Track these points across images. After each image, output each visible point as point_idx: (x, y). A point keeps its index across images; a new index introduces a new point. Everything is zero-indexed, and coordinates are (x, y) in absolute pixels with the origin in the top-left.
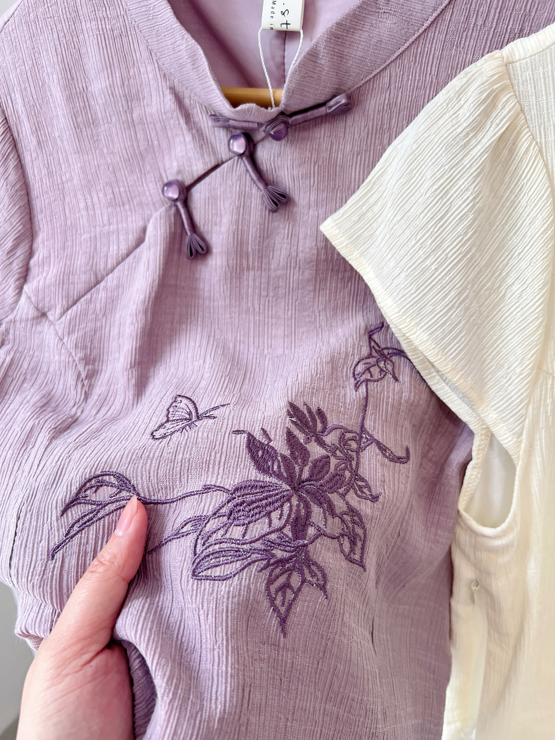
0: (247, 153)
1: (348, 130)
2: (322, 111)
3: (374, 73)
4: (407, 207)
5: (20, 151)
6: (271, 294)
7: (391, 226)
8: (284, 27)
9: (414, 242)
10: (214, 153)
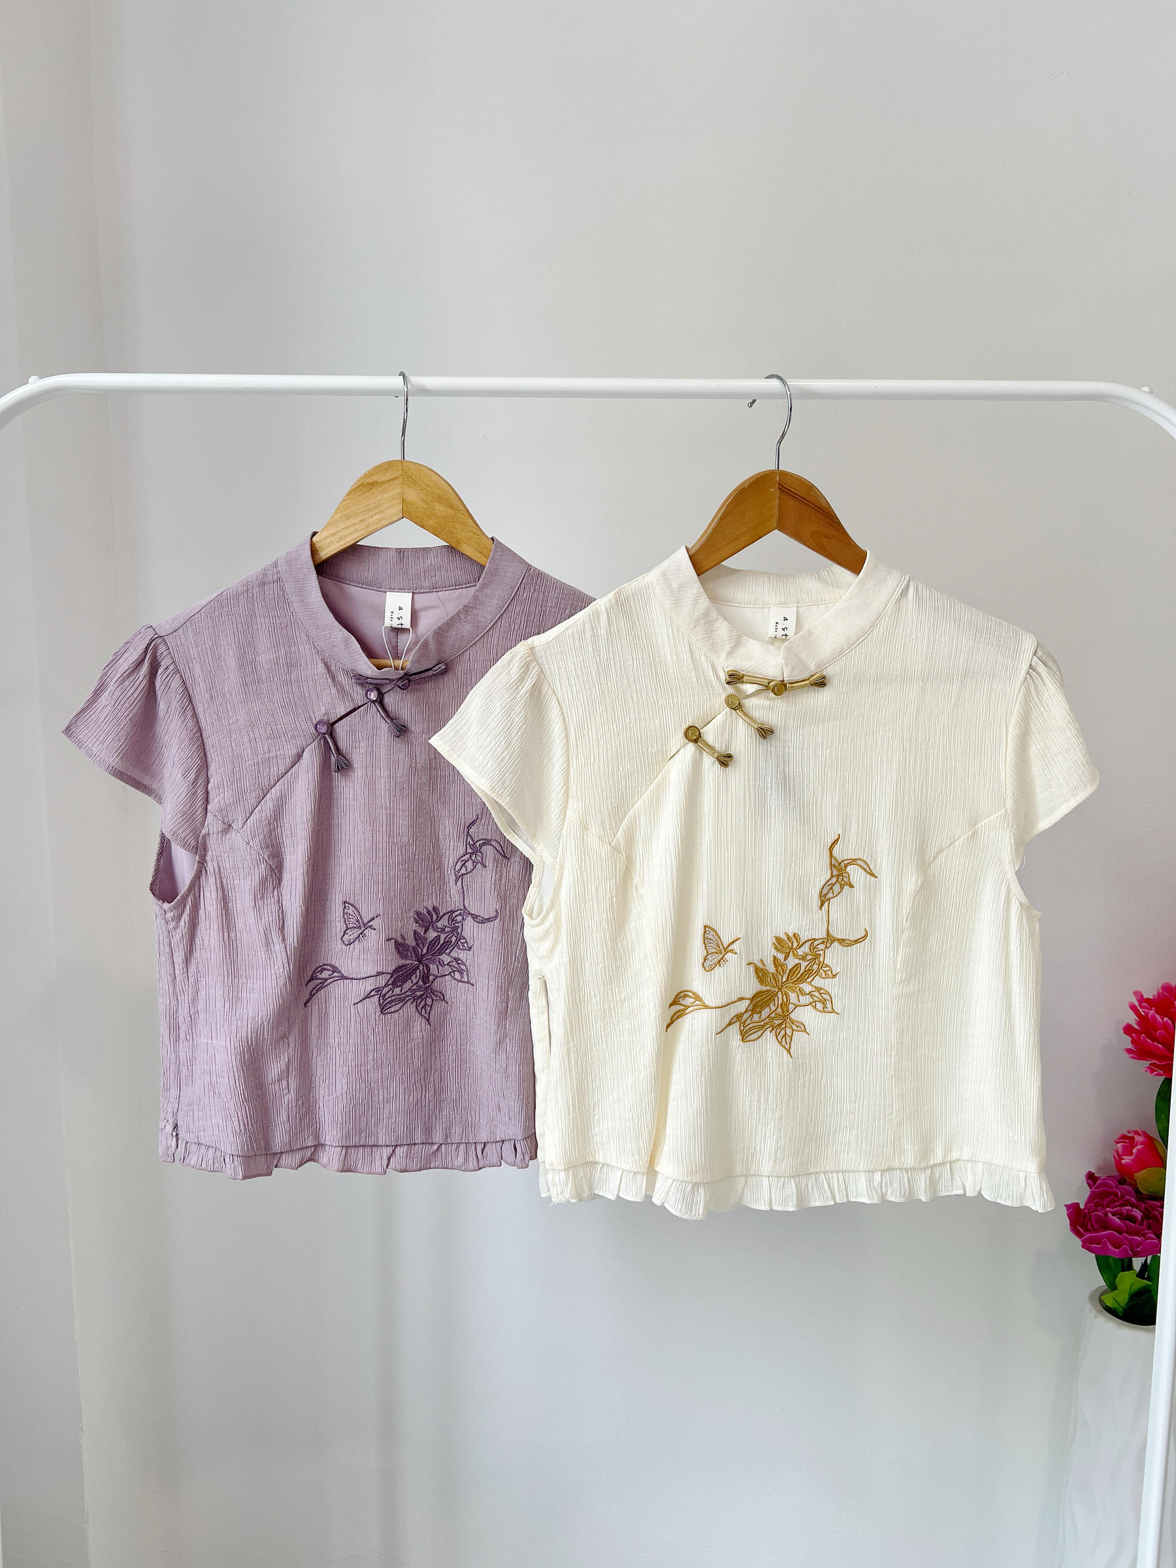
0: (378, 700)
1: (445, 684)
2: (430, 673)
3: (460, 652)
4: (487, 724)
5: (194, 704)
6: (398, 794)
7: (478, 736)
8: (400, 626)
9: (494, 743)
10: (353, 700)
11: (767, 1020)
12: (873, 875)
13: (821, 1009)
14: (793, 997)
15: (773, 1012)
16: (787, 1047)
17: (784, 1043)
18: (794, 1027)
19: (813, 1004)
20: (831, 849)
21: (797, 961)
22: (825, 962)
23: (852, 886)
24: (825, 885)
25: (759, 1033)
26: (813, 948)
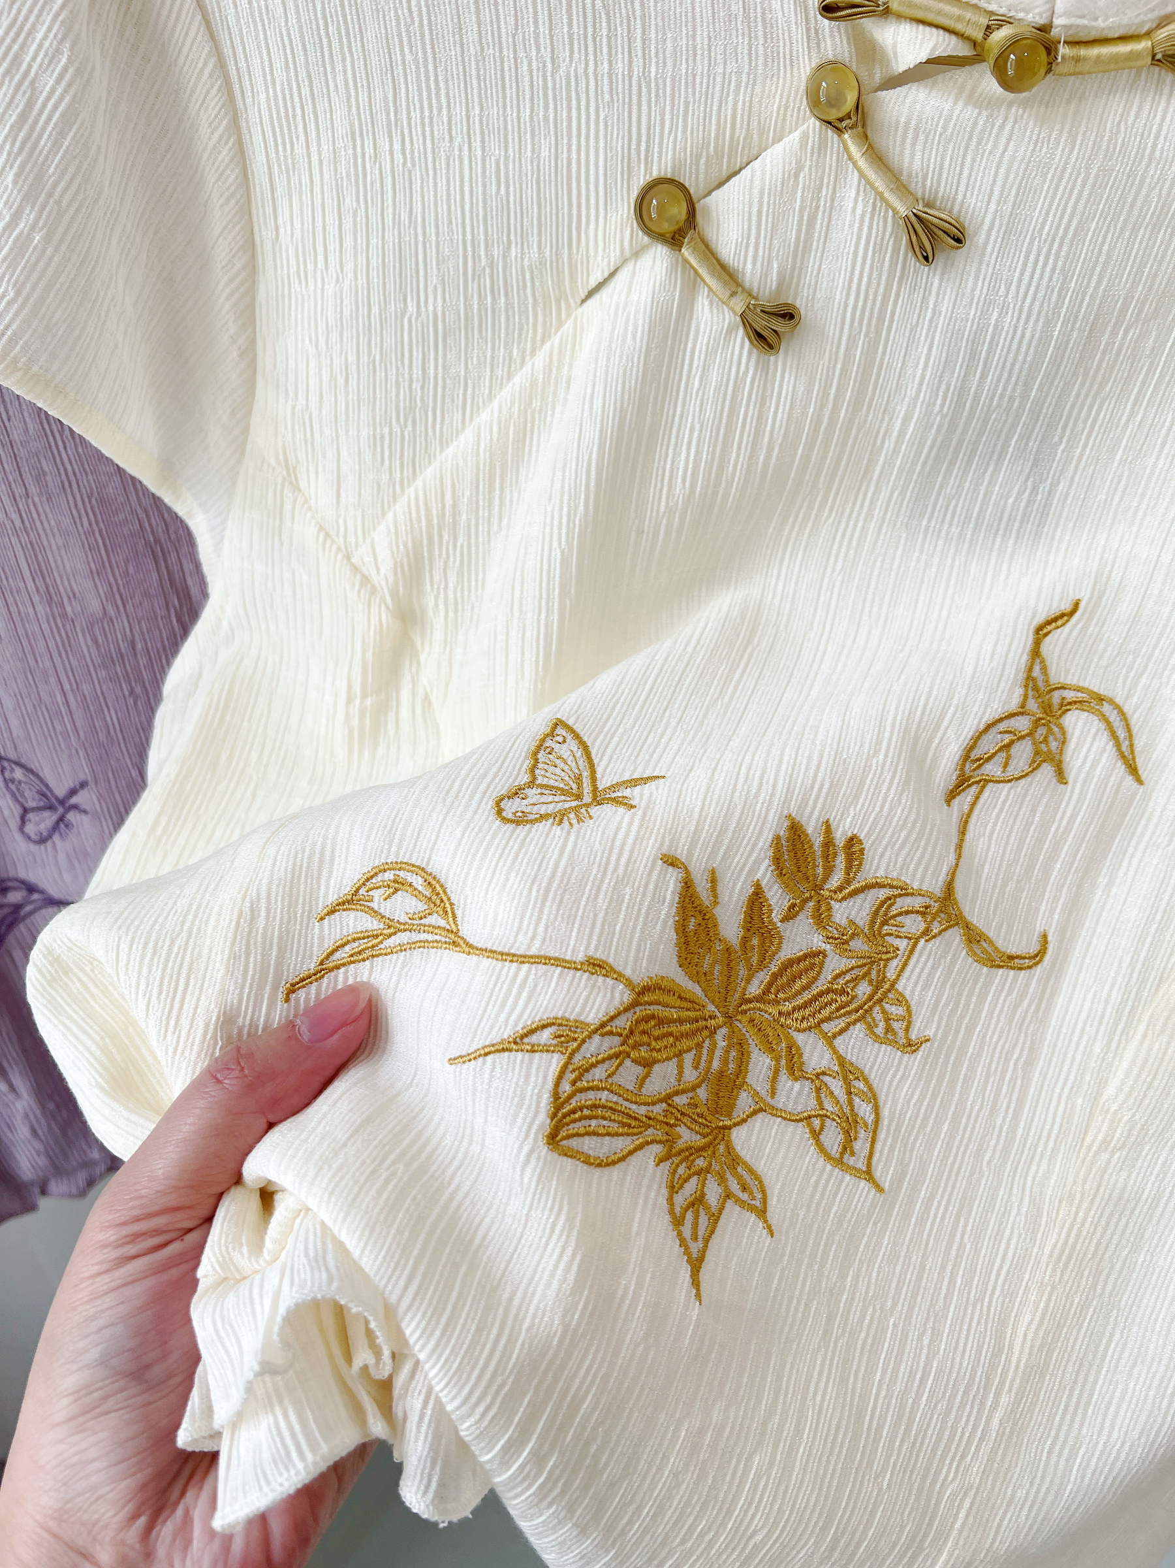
11: (659, 1109)
12: (1133, 770)
13: (835, 1150)
14: (760, 1065)
15: (684, 1092)
16: (695, 1247)
17: (687, 1231)
18: (734, 1186)
19: (815, 1124)
20: (1041, 631)
21: (817, 941)
22: (900, 986)
23: (1061, 776)
24: (989, 727)
25: (621, 1144)
26: (882, 916)
